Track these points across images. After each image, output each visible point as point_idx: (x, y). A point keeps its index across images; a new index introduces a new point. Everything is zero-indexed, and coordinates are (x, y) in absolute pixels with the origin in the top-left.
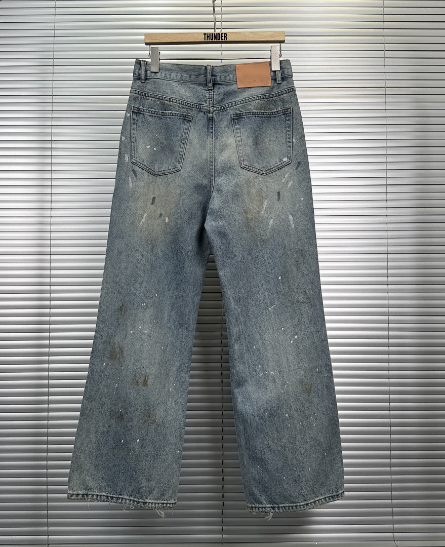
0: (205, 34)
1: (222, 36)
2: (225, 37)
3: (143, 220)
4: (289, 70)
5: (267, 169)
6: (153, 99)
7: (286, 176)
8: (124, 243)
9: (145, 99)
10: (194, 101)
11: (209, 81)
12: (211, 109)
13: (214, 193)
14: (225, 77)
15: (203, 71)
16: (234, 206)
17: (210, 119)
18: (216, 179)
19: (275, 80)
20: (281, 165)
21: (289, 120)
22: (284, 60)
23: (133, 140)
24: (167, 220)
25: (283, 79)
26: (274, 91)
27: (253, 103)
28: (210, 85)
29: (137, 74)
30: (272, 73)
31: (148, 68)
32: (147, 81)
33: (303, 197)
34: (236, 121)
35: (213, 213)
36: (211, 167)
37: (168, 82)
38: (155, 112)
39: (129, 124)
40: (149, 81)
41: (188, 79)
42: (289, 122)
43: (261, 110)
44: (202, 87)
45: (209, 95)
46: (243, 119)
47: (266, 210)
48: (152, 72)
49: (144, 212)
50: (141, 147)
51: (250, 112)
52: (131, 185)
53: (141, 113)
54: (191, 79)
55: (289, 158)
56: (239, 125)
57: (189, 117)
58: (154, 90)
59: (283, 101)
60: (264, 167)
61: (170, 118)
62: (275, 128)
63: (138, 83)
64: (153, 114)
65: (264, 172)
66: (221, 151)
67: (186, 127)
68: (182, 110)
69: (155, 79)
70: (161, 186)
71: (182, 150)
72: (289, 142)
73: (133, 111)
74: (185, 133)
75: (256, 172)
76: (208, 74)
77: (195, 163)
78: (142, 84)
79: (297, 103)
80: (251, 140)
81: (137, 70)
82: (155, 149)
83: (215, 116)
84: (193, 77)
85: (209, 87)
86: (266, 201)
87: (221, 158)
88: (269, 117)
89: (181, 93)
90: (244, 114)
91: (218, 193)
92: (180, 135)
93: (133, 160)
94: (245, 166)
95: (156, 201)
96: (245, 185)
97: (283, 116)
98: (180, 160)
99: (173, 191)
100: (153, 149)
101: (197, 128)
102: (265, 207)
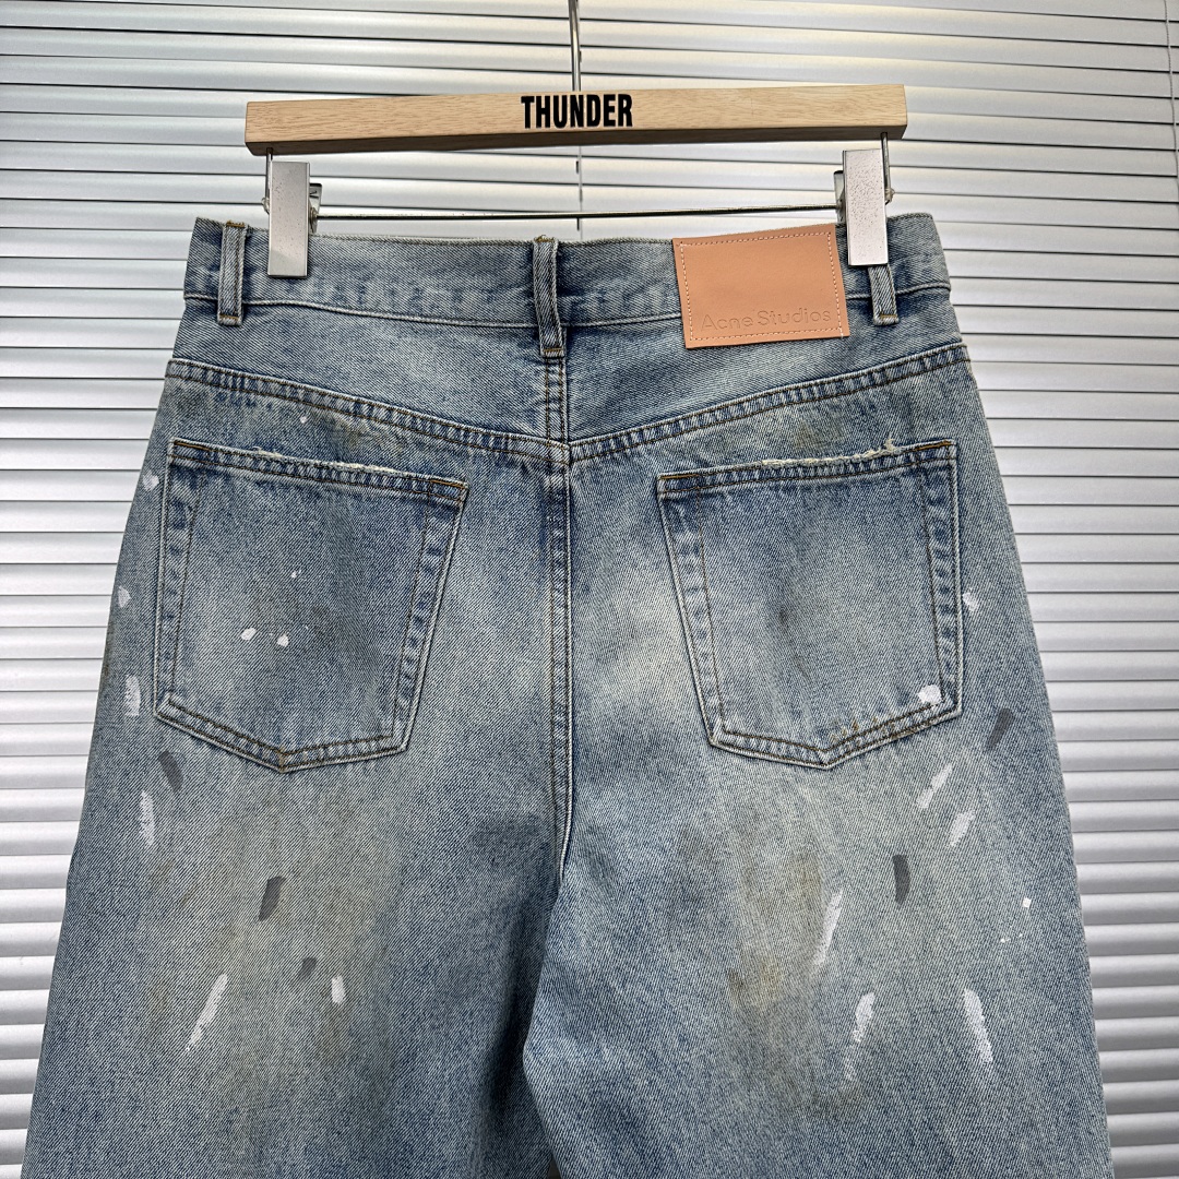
0: (527, 100)
1: (609, 109)
2: (625, 111)
3: (208, 1015)
4: (934, 263)
5: (836, 736)
6: (276, 401)
7: (939, 781)
8: (103, 1143)
9: (237, 404)
10: (477, 412)
11: (546, 319)
12: (559, 455)
13: (572, 867)
14: (627, 297)
15: (514, 271)
16: (678, 954)
17: (552, 500)
18: (585, 792)
19: (865, 307)
20: (907, 722)
21: (940, 501)
22: (907, 217)
23: (171, 603)
24: (338, 993)
25: (905, 303)
26: (862, 362)
27: (764, 423)
28: (550, 338)
29: (200, 286)
30: (852, 279)
31: (255, 259)
32: (250, 320)
33: (1034, 891)
34: (682, 511)
35: (567, 988)
36: (560, 736)
37: (351, 322)
38: (284, 465)
39: (152, 527)
40: (259, 320)
41: (446, 306)
42: (943, 514)
43: (803, 454)
44: (512, 346)
45: (549, 384)
46: (717, 503)
47: (835, 947)
48: (274, 278)
49: (213, 970)
50: (206, 640)
51: (749, 470)
52: (148, 832)
53: (216, 473)
54: (462, 306)
55: (944, 687)
56: (694, 528)
57: (448, 490)
58: (285, 359)
59: (906, 408)
60: (821, 732)
61: (357, 496)
62: (869, 539)
63: (207, 328)
64: (274, 477)
65: (825, 757)
66: (608, 653)
67: (432, 539)
68: (417, 457)
69: (291, 311)
70: (309, 822)
71: (414, 654)
72: (946, 610)
73: (172, 466)
74: (429, 570)
75: (788, 760)
76: (539, 284)
77: (478, 718)
78: (223, 335)
79: (978, 419)
80: (758, 605)
81: (203, 271)
82: (283, 641)
83: (575, 485)
84: (471, 297)
85: (549, 347)
86: (837, 899)
87: (606, 687)
88: (840, 485)
89: (414, 376)
90: (720, 478)
91: (593, 875)
92: (402, 579)
93: (164, 706)
94: (730, 738)
95: (283, 896)
96: (734, 839)
97: (908, 482)
98: (403, 702)
99: (370, 850)
100: (273, 643)
101: (486, 544)
102: (830, 928)
